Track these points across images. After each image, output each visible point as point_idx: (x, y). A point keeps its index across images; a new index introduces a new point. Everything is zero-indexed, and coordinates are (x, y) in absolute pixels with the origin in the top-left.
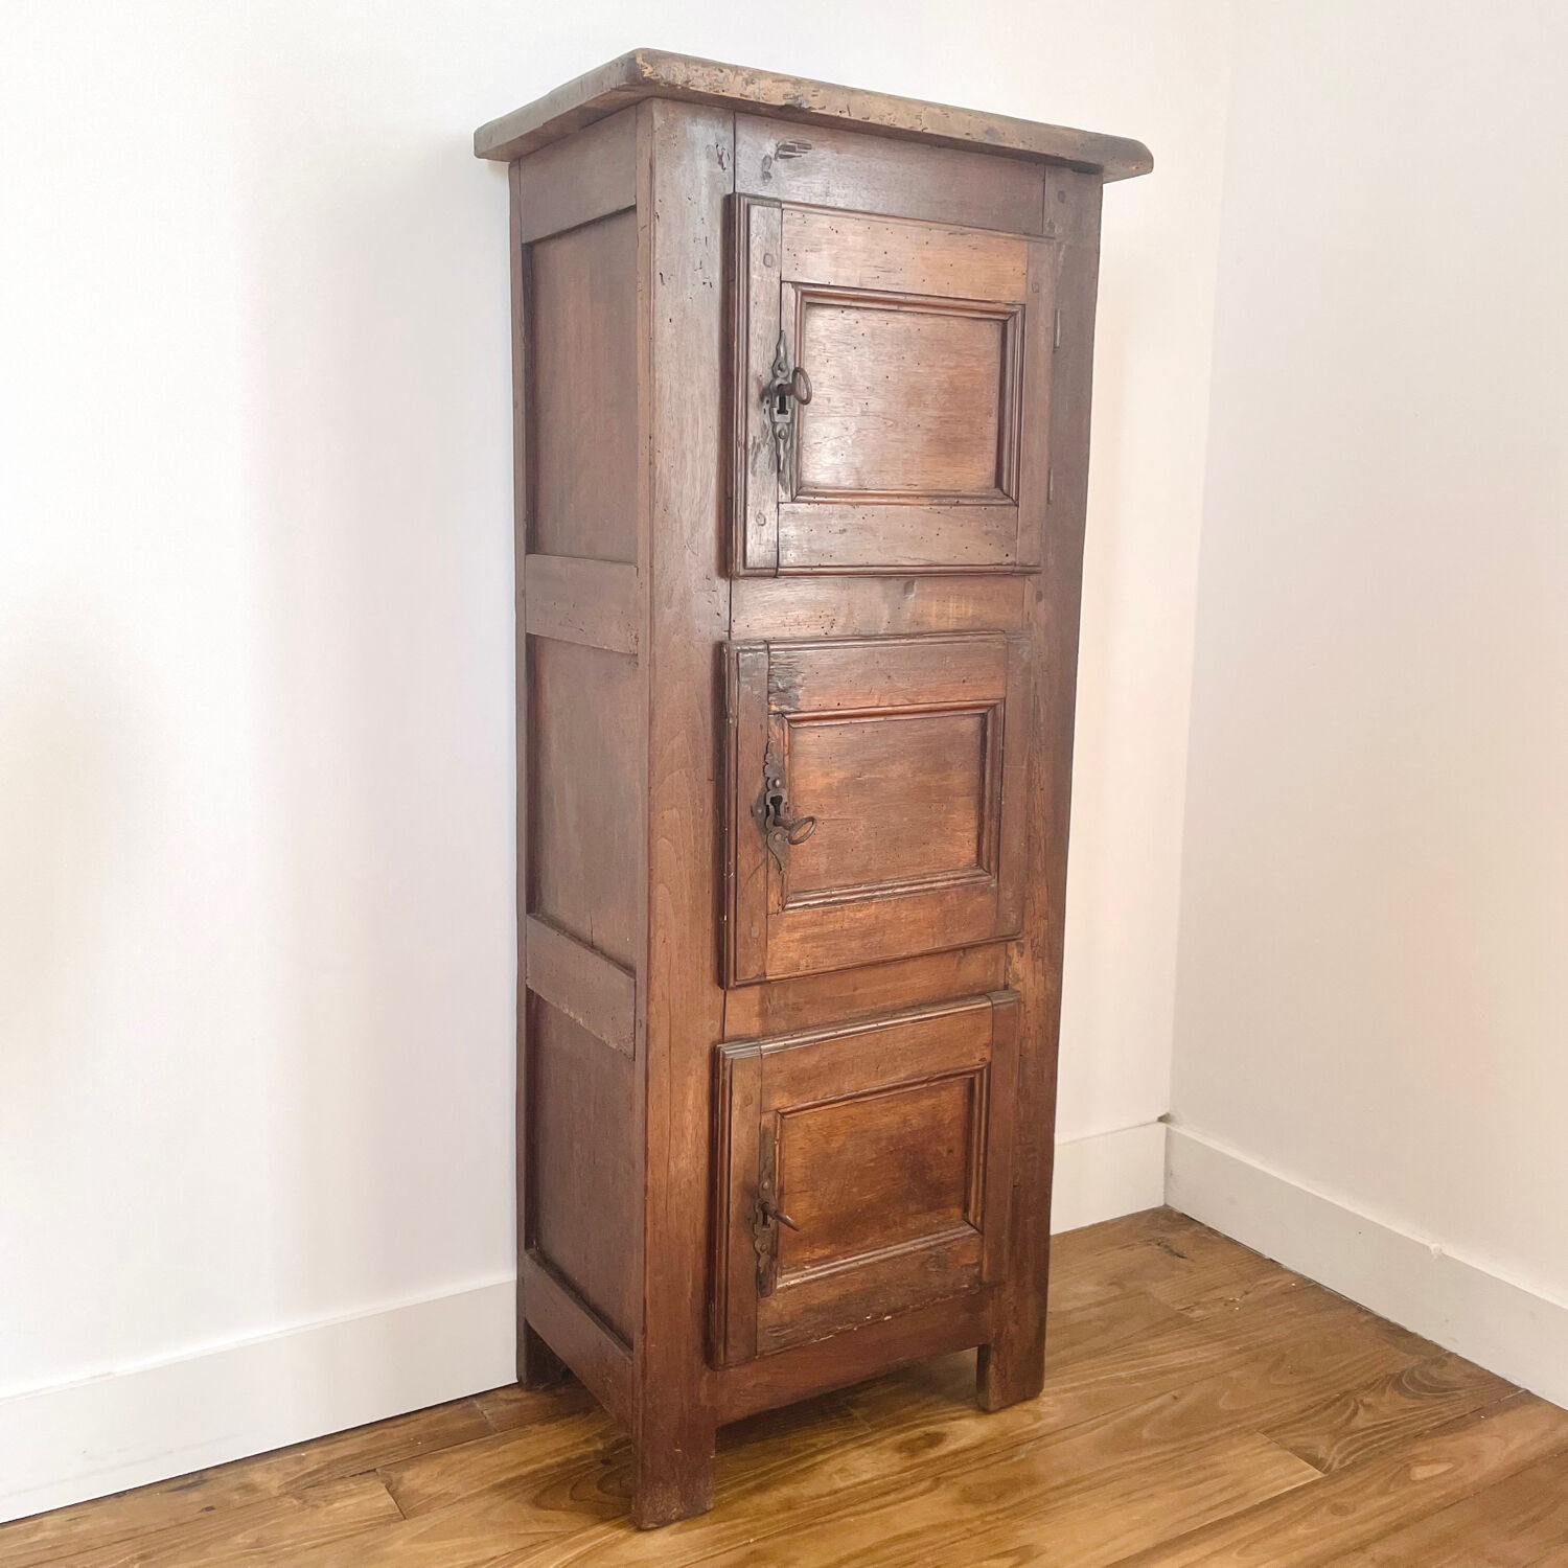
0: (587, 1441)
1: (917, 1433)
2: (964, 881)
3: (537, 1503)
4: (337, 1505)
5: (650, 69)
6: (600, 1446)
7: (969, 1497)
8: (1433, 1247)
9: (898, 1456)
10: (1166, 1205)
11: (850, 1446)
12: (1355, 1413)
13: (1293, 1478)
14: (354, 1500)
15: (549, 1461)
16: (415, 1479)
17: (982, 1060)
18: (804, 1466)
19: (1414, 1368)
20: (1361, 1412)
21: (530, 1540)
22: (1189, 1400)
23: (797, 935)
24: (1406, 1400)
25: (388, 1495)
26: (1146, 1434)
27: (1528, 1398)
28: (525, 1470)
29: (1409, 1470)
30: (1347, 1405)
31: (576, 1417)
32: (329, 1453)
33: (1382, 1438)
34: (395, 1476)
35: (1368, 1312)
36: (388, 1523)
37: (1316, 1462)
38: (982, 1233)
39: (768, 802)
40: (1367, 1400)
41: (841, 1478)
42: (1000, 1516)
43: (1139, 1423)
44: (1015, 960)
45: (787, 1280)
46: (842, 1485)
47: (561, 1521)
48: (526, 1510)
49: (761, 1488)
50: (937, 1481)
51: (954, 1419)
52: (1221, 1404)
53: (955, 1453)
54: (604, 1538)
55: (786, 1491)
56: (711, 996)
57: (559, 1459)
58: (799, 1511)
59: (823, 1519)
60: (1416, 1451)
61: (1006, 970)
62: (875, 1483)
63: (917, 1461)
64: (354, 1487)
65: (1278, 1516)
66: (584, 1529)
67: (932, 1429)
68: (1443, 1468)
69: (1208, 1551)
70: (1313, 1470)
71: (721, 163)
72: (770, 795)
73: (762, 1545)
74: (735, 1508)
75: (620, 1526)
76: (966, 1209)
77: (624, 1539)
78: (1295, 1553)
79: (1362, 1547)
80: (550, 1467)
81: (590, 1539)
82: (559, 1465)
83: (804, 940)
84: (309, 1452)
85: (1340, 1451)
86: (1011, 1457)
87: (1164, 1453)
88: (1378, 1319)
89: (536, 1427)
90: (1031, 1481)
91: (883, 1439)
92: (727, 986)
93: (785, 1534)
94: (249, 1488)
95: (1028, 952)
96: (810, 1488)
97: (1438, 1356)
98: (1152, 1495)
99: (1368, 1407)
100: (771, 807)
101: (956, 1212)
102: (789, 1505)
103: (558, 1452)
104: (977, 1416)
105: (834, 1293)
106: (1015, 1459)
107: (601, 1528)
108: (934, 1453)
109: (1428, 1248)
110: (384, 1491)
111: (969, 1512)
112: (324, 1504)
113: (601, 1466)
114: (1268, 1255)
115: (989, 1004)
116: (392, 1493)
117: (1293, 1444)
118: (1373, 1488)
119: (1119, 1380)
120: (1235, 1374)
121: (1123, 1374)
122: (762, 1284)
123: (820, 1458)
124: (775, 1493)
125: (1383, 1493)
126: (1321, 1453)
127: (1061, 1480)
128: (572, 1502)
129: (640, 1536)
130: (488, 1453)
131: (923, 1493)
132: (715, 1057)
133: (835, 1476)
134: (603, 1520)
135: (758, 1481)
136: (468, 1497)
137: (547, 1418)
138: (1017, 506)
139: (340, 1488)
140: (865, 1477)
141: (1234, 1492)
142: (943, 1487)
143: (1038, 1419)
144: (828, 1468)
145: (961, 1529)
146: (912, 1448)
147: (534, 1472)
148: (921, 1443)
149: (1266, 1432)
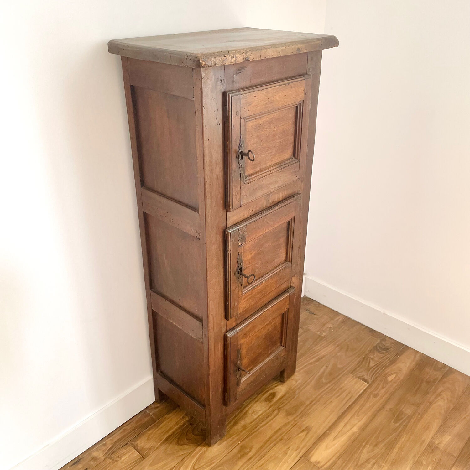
0: (183, 418)
1: (268, 394)
2: (284, 267)
3: (178, 444)
4: (123, 459)
5: (204, 63)
6: (187, 419)
7: (289, 414)
8: (382, 311)
9: (266, 403)
10: (305, 296)
11: (253, 402)
12: (370, 362)
13: (362, 387)
14: (127, 456)
15: (175, 428)
16: (142, 443)
17: (287, 308)
18: (244, 411)
19: (379, 343)
20: (371, 360)
21: (182, 458)
22: (330, 367)
23: (246, 300)
24: (381, 355)
25: (136, 451)
26: (324, 380)
27: (407, 348)
28: (170, 432)
29: (387, 379)
30: (367, 359)
31: (177, 409)
32: (112, 440)
33: (378, 369)
34: (135, 444)
35: (364, 325)
36: (140, 462)
37: (365, 380)
38: (285, 347)
39: (239, 270)
40: (372, 357)
41: (255, 414)
42: (298, 418)
43: (321, 377)
44: (293, 279)
45: (243, 380)
46: (256, 417)
47: (187, 448)
48: (176, 447)
49: (235, 424)
50: (279, 409)
51: (276, 387)
52: (339, 366)
53: (280, 399)
54: (201, 451)
55: (242, 423)
56: (223, 322)
57: (178, 426)
58: (248, 429)
59: (254, 431)
60: (387, 372)
61: (291, 282)
62: (263, 414)
63: (272, 403)
64: (125, 451)
65: (361, 401)
66: (194, 450)
67: (271, 391)
68: (394, 376)
69: (350, 417)
70: (365, 383)
71: (221, 82)
72: (239, 268)
73: (243, 443)
74: (231, 432)
75: (204, 446)
76: (281, 342)
77: (206, 451)
78: (369, 413)
79: (383, 407)
80: (177, 430)
81: (198, 453)
82: (179, 428)
84: (106, 441)
85: (370, 376)
86: (294, 397)
87: (329, 387)
88: (367, 327)
89: (167, 416)
90: (302, 404)
91: (260, 398)
92: (229, 319)
93: (247, 438)
94: (94, 459)
95: (296, 276)
96: (247, 420)
97: (384, 338)
98: (331, 402)
99: (372, 359)
101: (279, 344)
102: (244, 427)
103: (177, 423)
104: (281, 384)
105: (253, 378)
106: (296, 397)
107: (199, 448)
108: (275, 400)
110: (134, 450)
111: (291, 418)
112: (119, 459)
113: (190, 426)
114: (335, 309)
115: (288, 294)
116: (137, 450)
117: (359, 376)
118: (380, 387)
119: (311, 363)
120: (339, 354)
121: (312, 361)
122: (238, 384)
123: (247, 409)
124: (240, 424)
125: (383, 388)
126: (366, 377)
127: (308, 402)
128: (188, 441)
129: (210, 448)
130: (157, 429)
131: (277, 415)
132: (225, 337)
133: (252, 414)
134: (199, 445)
135: (234, 421)
136: (159, 446)
137: (169, 412)
138: (300, 161)
139: (121, 452)
140: (261, 412)
141: (350, 396)
142: (281, 411)
143: (297, 382)
144: (250, 412)
145: (290, 425)
146: (268, 400)
147: (173, 433)
148: (270, 397)
149: (351, 373)
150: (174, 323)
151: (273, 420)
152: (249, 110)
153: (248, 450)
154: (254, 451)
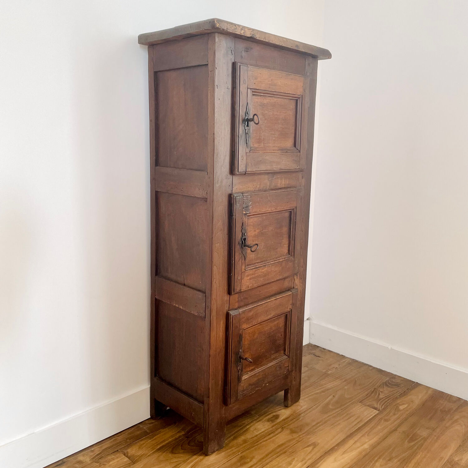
0: (179, 432)
1: (271, 415)
2: (286, 259)
3: (172, 452)
4: (111, 463)
5: (218, 25)
6: (183, 433)
7: (293, 432)
8: (390, 347)
9: (268, 423)
10: (310, 343)
11: (255, 422)
12: (379, 394)
13: (372, 413)
14: (116, 461)
15: (170, 440)
16: (133, 451)
17: (290, 309)
18: (245, 429)
19: (388, 380)
20: (380, 393)
21: (175, 464)
22: (337, 396)
23: (249, 278)
24: (391, 389)
25: (126, 457)
26: (330, 407)
27: (417, 385)
28: (164, 444)
29: (398, 408)
30: (376, 392)
31: (172, 426)
32: (101, 447)
33: (388, 400)
34: (125, 451)
35: (371, 366)
36: (130, 466)
37: (376, 409)
38: (289, 357)
39: (243, 240)
40: (381, 390)
41: (256, 431)
42: (304, 435)
43: (328, 404)
44: (296, 280)
45: (245, 377)
46: (257, 434)
47: (182, 457)
48: (170, 455)
49: (235, 438)
50: (283, 429)
51: (280, 410)
52: (346, 396)
53: (284, 420)
54: (197, 459)
55: (243, 438)
56: (226, 297)
57: (174, 438)
58: (249, 443)
59: (256, 444)
60: (398, 402)
61: (294, 283)
62: (266, 431)
63: (275, 423)
64: (114, 457)
65: (372, 424)
66: (190, 458)
67: (274, 414)
68: (406, 406)
69: (359, 437)
70: (375, 410)
71: (232, 53)
72: (243, 238)
73: (244, 454)
74: (231, 445)
75: (201, 455)
76: (285, 351)
77: (201, 460)
78: (381, 434)
79: (395, 430)
81: (192, 461)
82: (174, 440)
83: (250, 279)
84: (94, 448)
85: (380, 405)
87: (337, 412)
88: (374, 368)
89: (162, 430)
90: (307, 424)
91: (262, 419)
92: (232, 294)
93: (248, 450)
94: (80, 462)
95: (298, 277)
96: (248, 436)
97: (394, 376)
98: (339, 424)
99: (382, 392)
100: (243, 241)
101: (282, 352)
102: (245, 441)
103: (172, 436)
104: (285, 409)
105: (256, 379)
106: (300, 419)
107: (195, 457)
108: (278, 420)
109: (388, 348)
110: (124, 456)
111: (295, 435)
112: (107, 463)
113: (186, 439)
114: (341, 354)
115: (291, 293)
116: (127, 456)
117: (367, 404)
118: (391, 414)
119: (317, 393)
120: (346, 387)
121: (318, 391)
122: (239, 379)
123: (248, 427)
124: (240, 439)
125: (394, 414)
126: (376, 406)
127: (314, 423)
128: (183, 451)
129: (207, 457)
130: (151, 440)
131: (280, 432)
132: (228, 315)
133: (254, 431)
134: (195, 454)
135: (233, 436)
136: (151, 454)
137: (164, 427)
138: (300, 152)
139: (109, 457)
140: (263, 430)
141: (359, 420)
142: (284, 430)
143: (302, 407)
144: (252, 429)
145: (294, 441)
146: (271, 420)
147: (167, 444)
148: (273, 418)
149: (360, 402)
150: (177, 306)
151: (276, 436)
152: (255, 84)
153: (249, 460)
154: (254, 461)
